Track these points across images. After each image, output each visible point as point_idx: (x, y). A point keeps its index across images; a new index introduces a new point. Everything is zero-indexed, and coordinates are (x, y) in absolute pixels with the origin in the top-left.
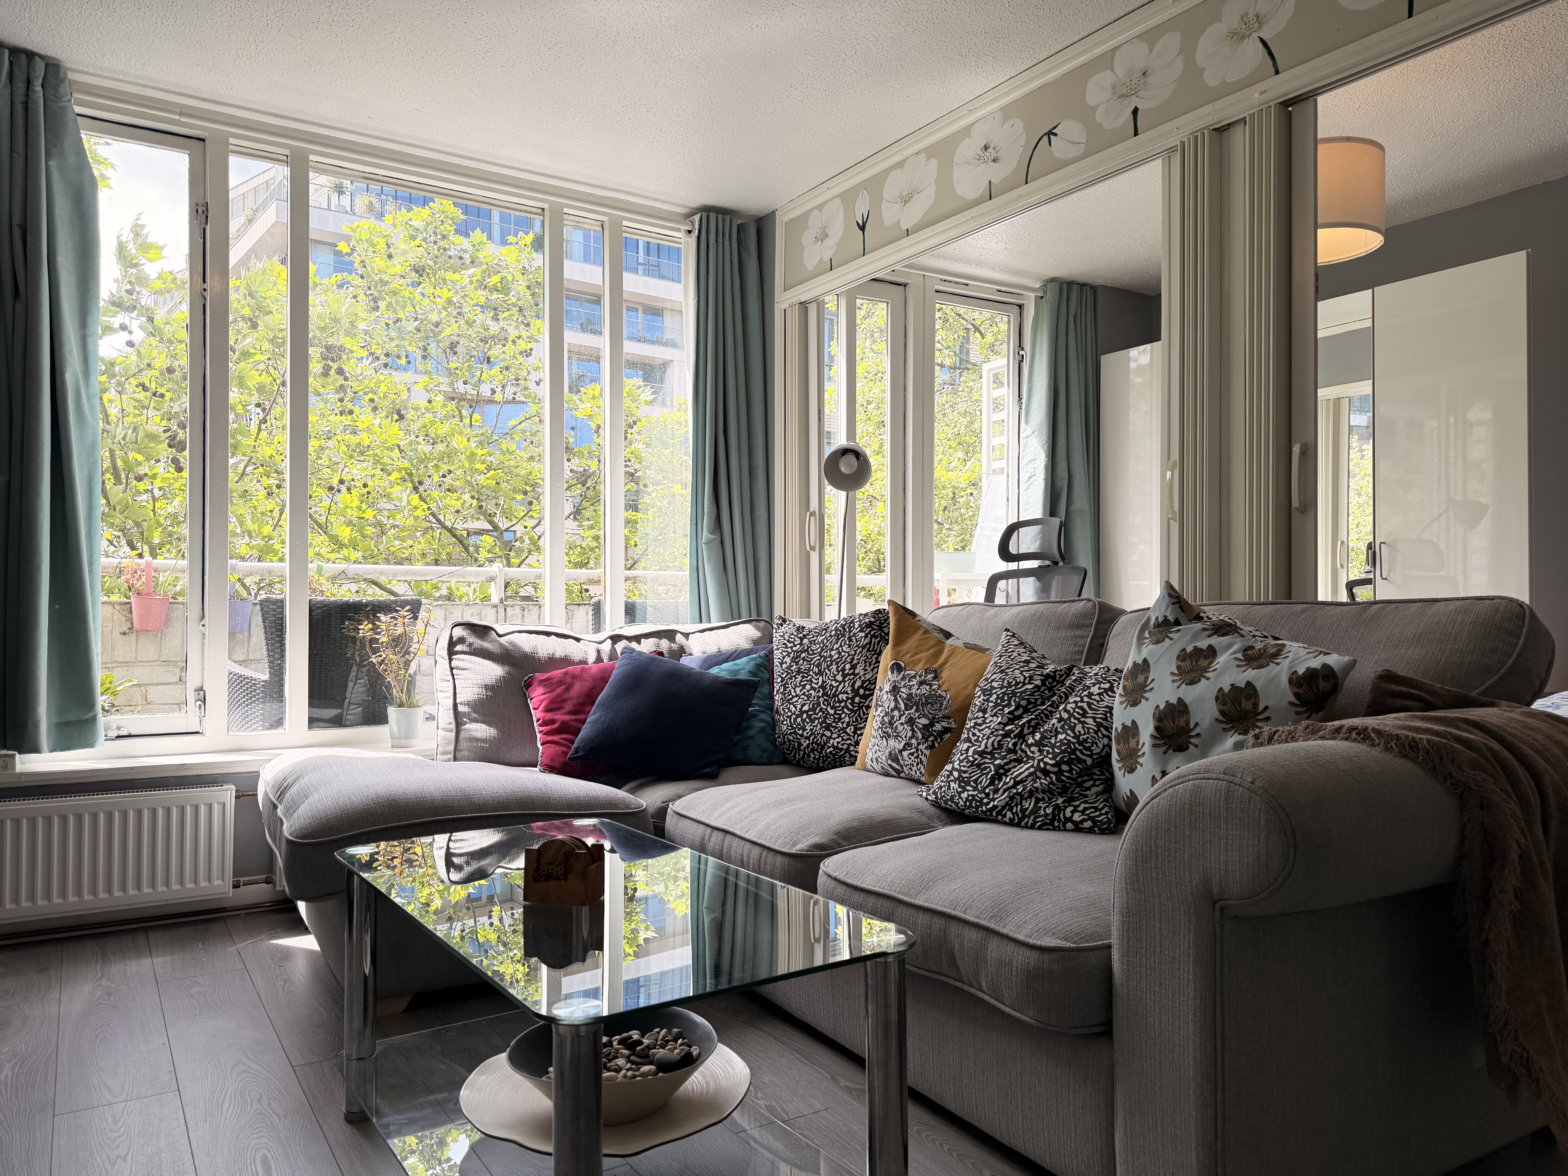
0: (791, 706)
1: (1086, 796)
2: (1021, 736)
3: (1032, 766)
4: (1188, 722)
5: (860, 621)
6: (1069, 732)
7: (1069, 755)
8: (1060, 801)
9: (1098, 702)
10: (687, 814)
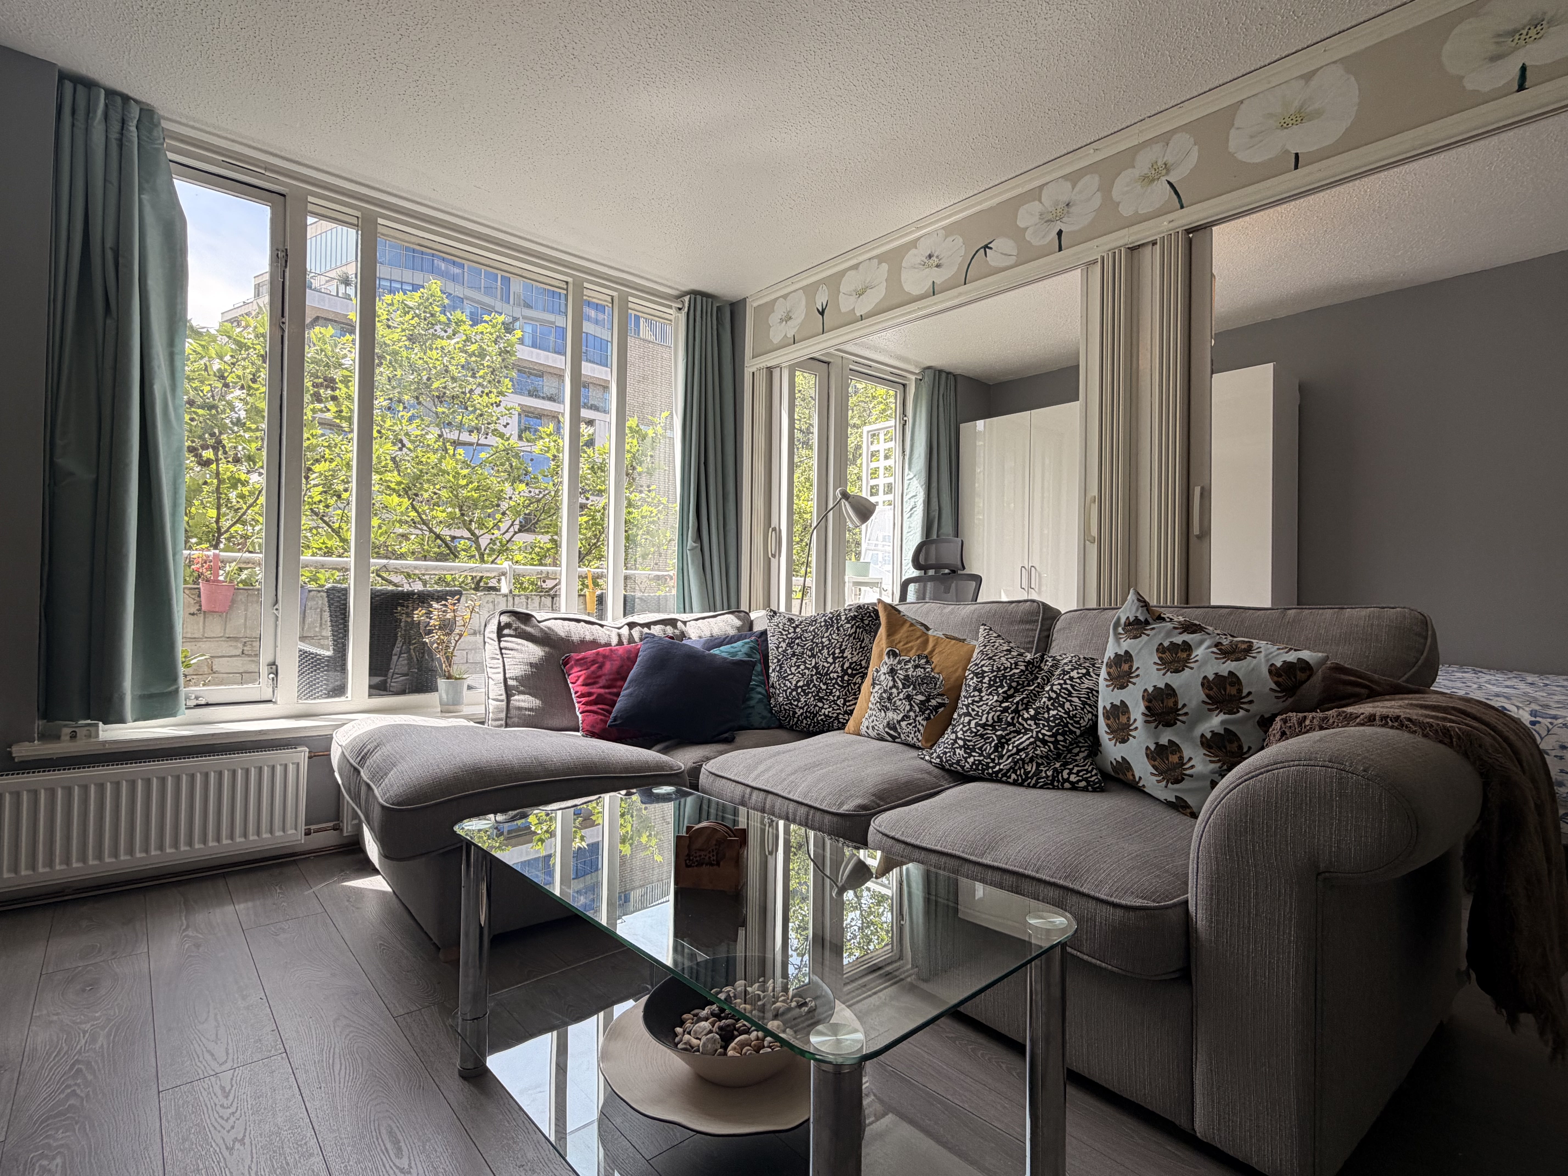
0: (787, 682)
1: (1076, 760)
2: (1016, 711)
3: (1032, 737)
4: (1176, 703)
5: (845, 615)
6: (1060, 709)
7: (1062, 727)
8: (1058, 765)
9: (1080, 684)
10: (722, 774)
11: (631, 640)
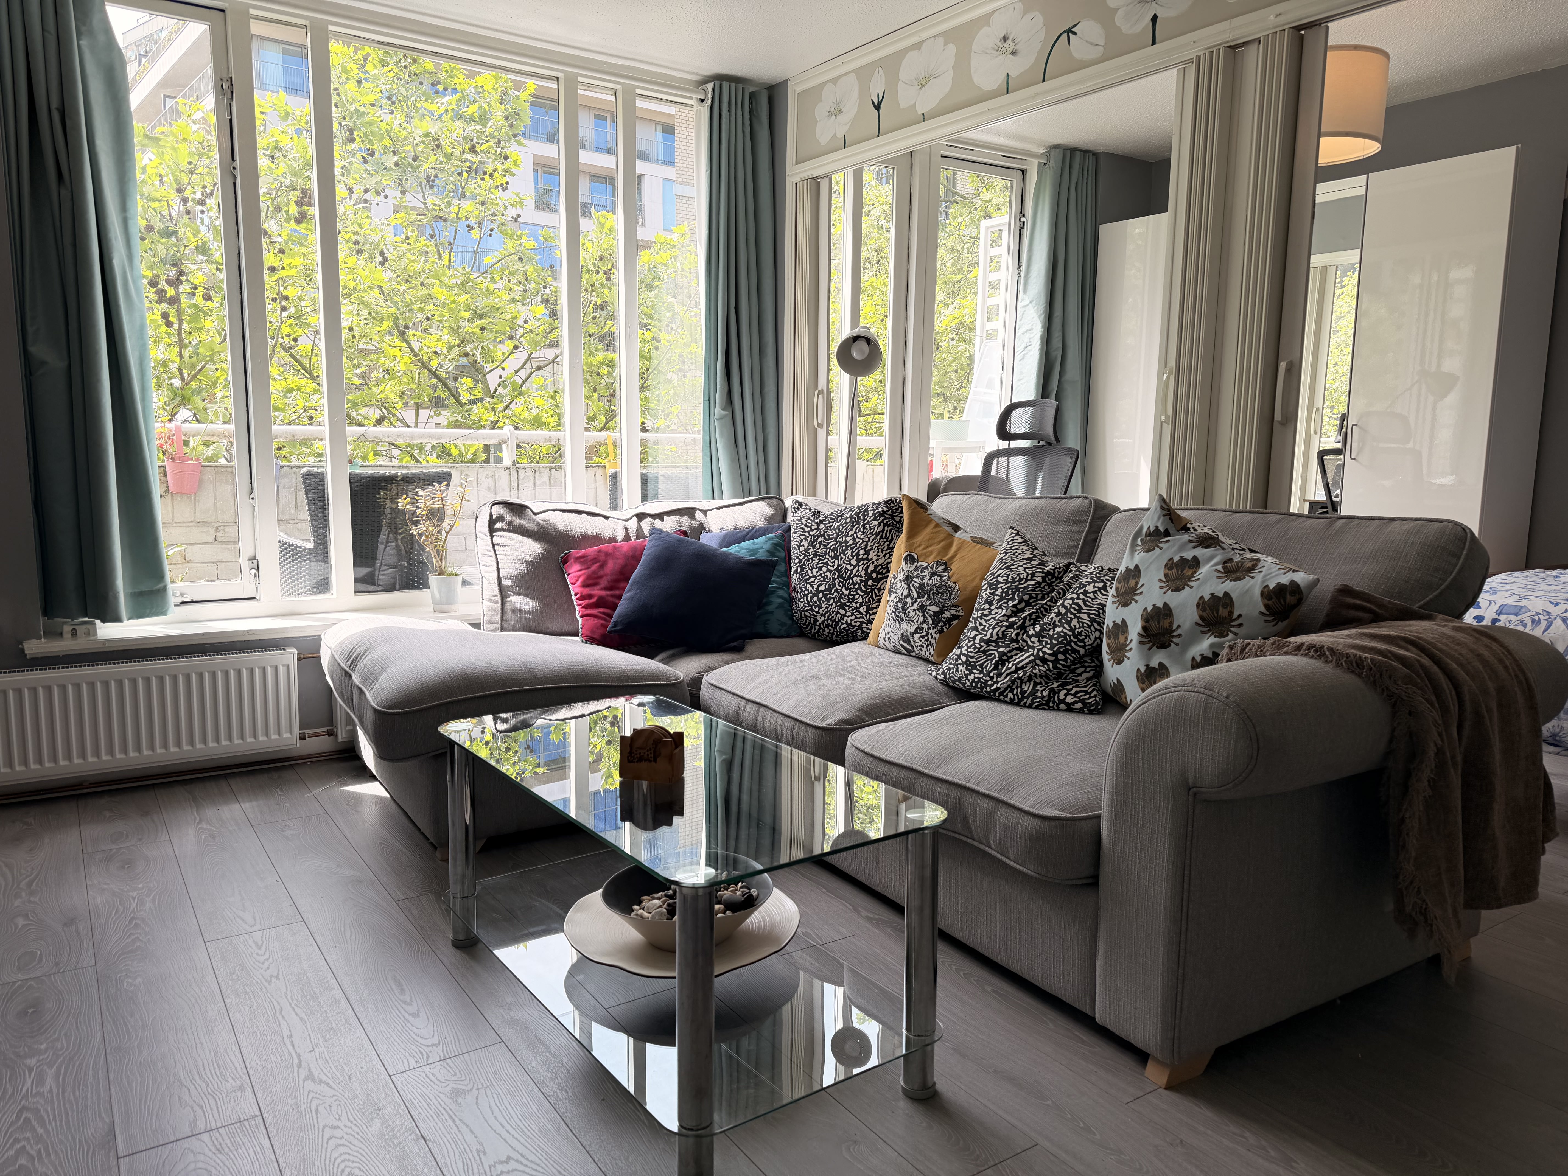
0: (808, 585)
2: (1023, 627)
3: (1032, 655)
4: (1171, 624)
5: (874, 510)
6: (1066, 626)
7: (1065, 647)
8: (1055, 685)
9: (1092, 599)
10: (722, 686)
11: (639, 534)
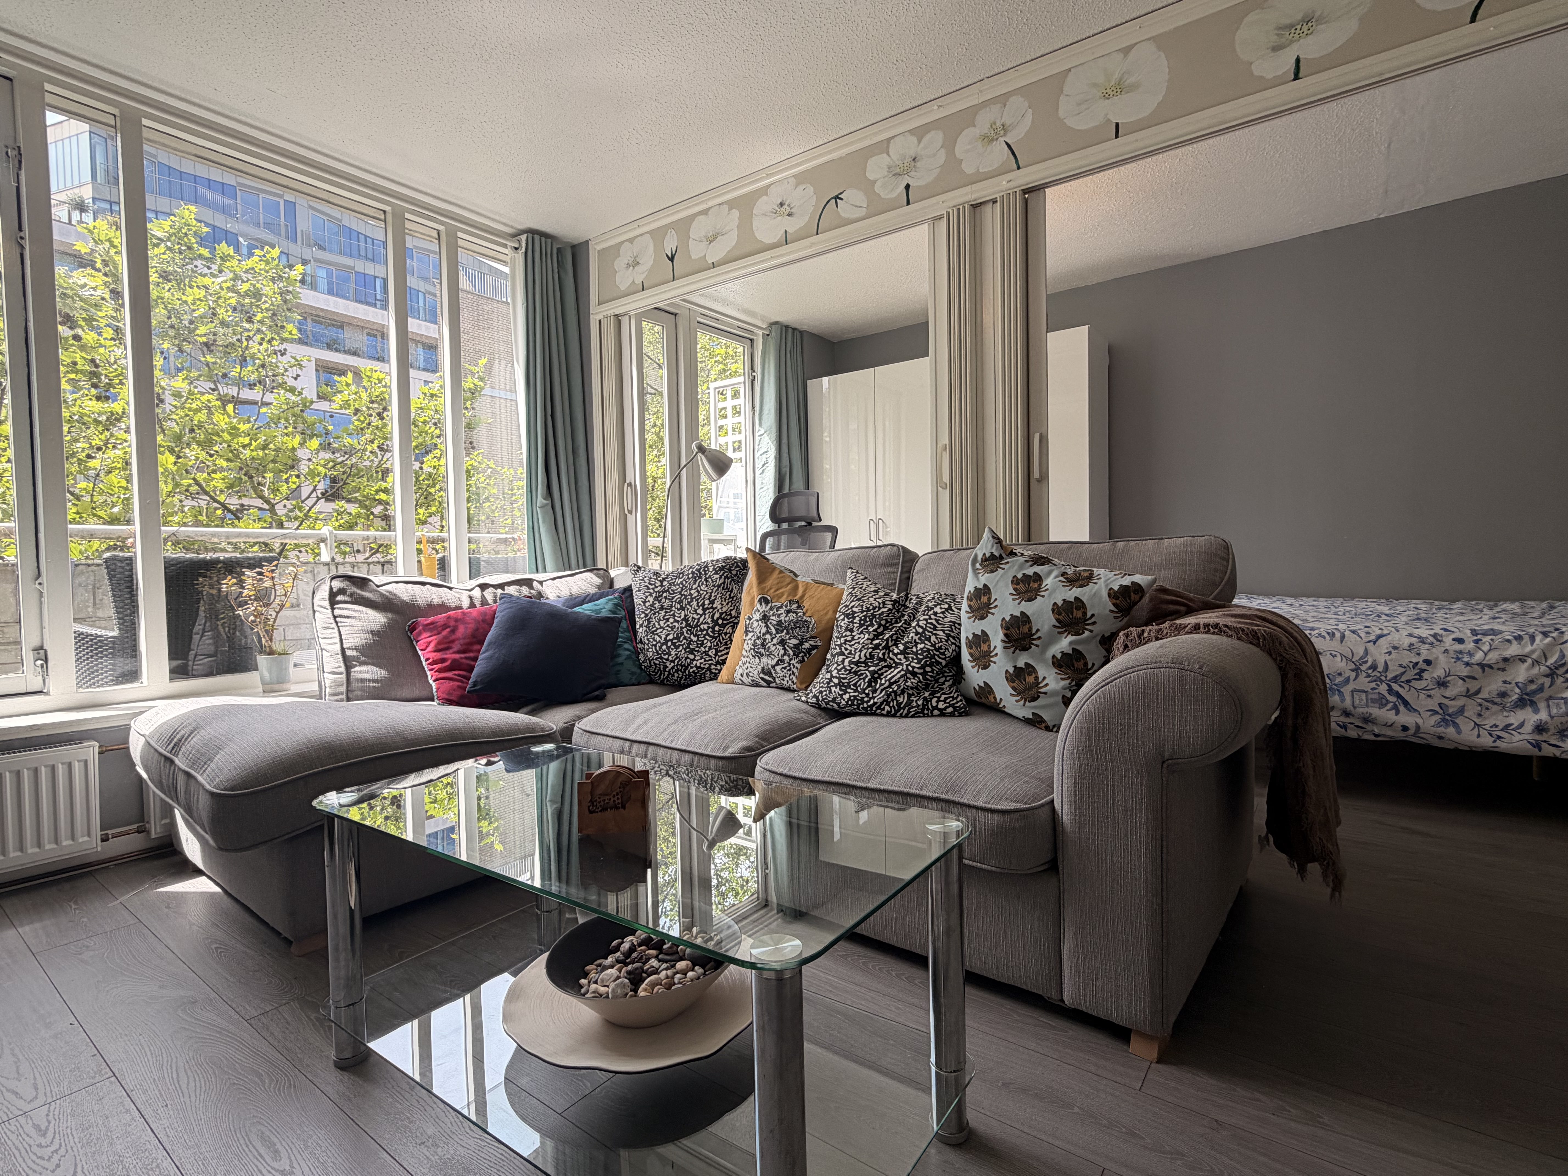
0: (656, 637)
3: (902, 670)
5: (714, 566)
6: (926, 642)
7: (930, 659)
8: (927, 694)
9: (943, 618)
10: (598, 731)
11: (484, 602)
